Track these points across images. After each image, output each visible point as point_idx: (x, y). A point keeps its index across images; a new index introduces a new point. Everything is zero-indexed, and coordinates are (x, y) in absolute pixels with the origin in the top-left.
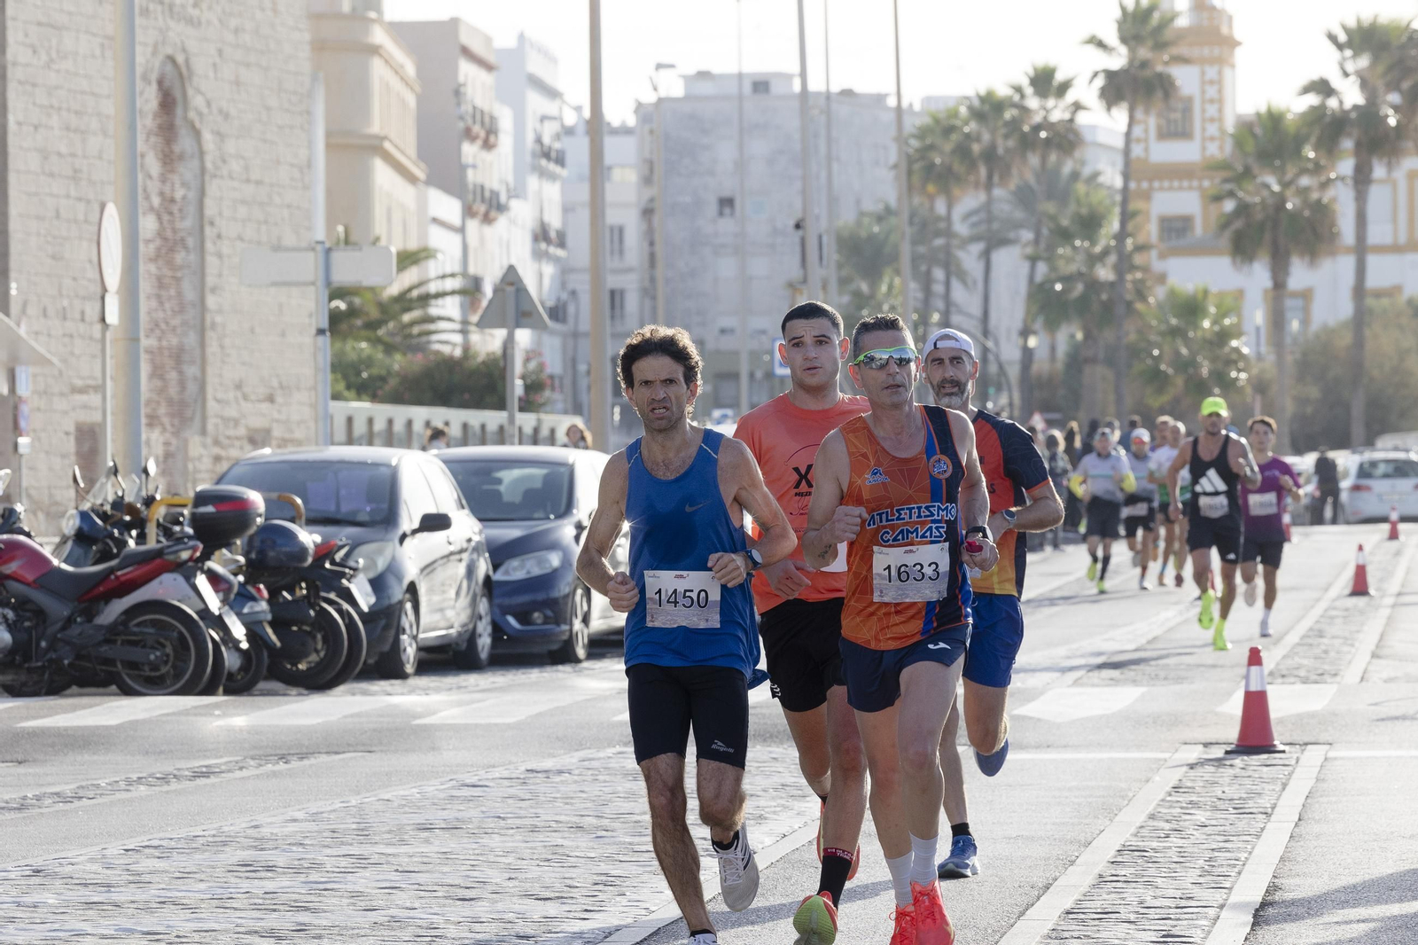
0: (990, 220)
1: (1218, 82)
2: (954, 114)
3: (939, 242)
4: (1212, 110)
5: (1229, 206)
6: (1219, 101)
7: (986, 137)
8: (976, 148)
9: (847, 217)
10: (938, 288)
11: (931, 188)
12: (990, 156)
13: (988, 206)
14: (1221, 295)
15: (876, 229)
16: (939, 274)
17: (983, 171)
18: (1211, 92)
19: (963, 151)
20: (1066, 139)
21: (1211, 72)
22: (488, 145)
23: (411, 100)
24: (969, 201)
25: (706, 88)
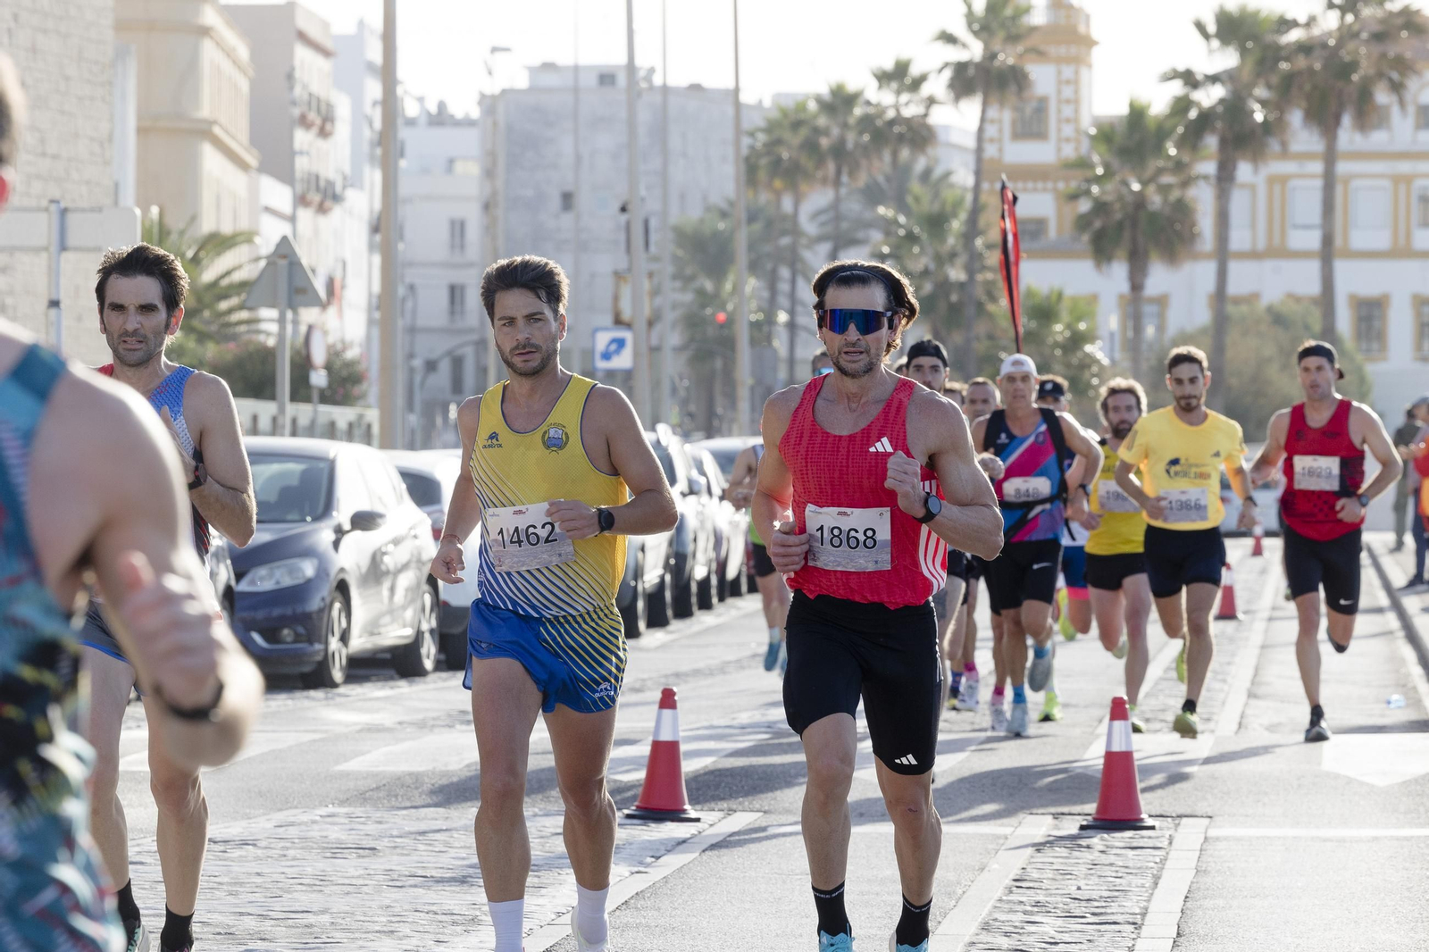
0: (838, 218)
1: (1075, 82)
2: (802, 107)
3: (785, 241)
4: (1068, 111)
5: (1084, 206)
6: (1075, 102)
7: (835, 131)
8: (824, 142)
9: (693, 214)
10: (784, 287)
11: (778, 183)
12: (839, 151)
13: (835, 205)
14: (1075, 300)
15: (721, 226)
16: (785, 272)
17: (831, 167)
18: (1068, 92)
19: (811, 146)
20: (918, 135)
21: (1068, 72)
22: (324, 133)
23: (244, 86)
24: (818, 198)
25: (550, 80)
